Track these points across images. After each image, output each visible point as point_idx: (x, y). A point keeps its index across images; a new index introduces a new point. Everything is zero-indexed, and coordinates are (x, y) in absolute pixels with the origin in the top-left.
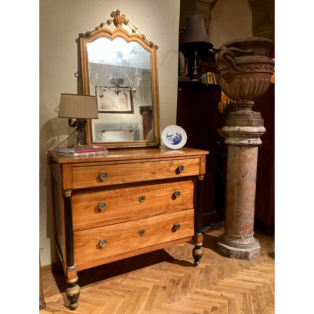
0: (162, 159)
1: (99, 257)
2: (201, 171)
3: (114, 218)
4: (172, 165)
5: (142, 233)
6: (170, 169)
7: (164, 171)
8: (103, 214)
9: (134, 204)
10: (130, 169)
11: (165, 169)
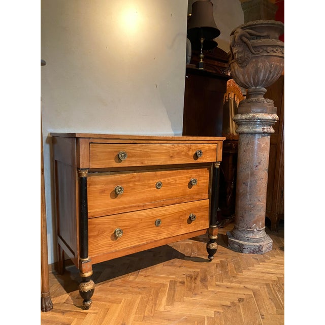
0: (181, 142)
1: (113, 249)
2: (218, 158)
3: (131, 205)
4: (189, 149)
5: (158, 223)
6: (188, 154)
7: (183, 155)
8: (120, 199)
9: (151, 191)
10: (149, 150)
11: (183, 153)
